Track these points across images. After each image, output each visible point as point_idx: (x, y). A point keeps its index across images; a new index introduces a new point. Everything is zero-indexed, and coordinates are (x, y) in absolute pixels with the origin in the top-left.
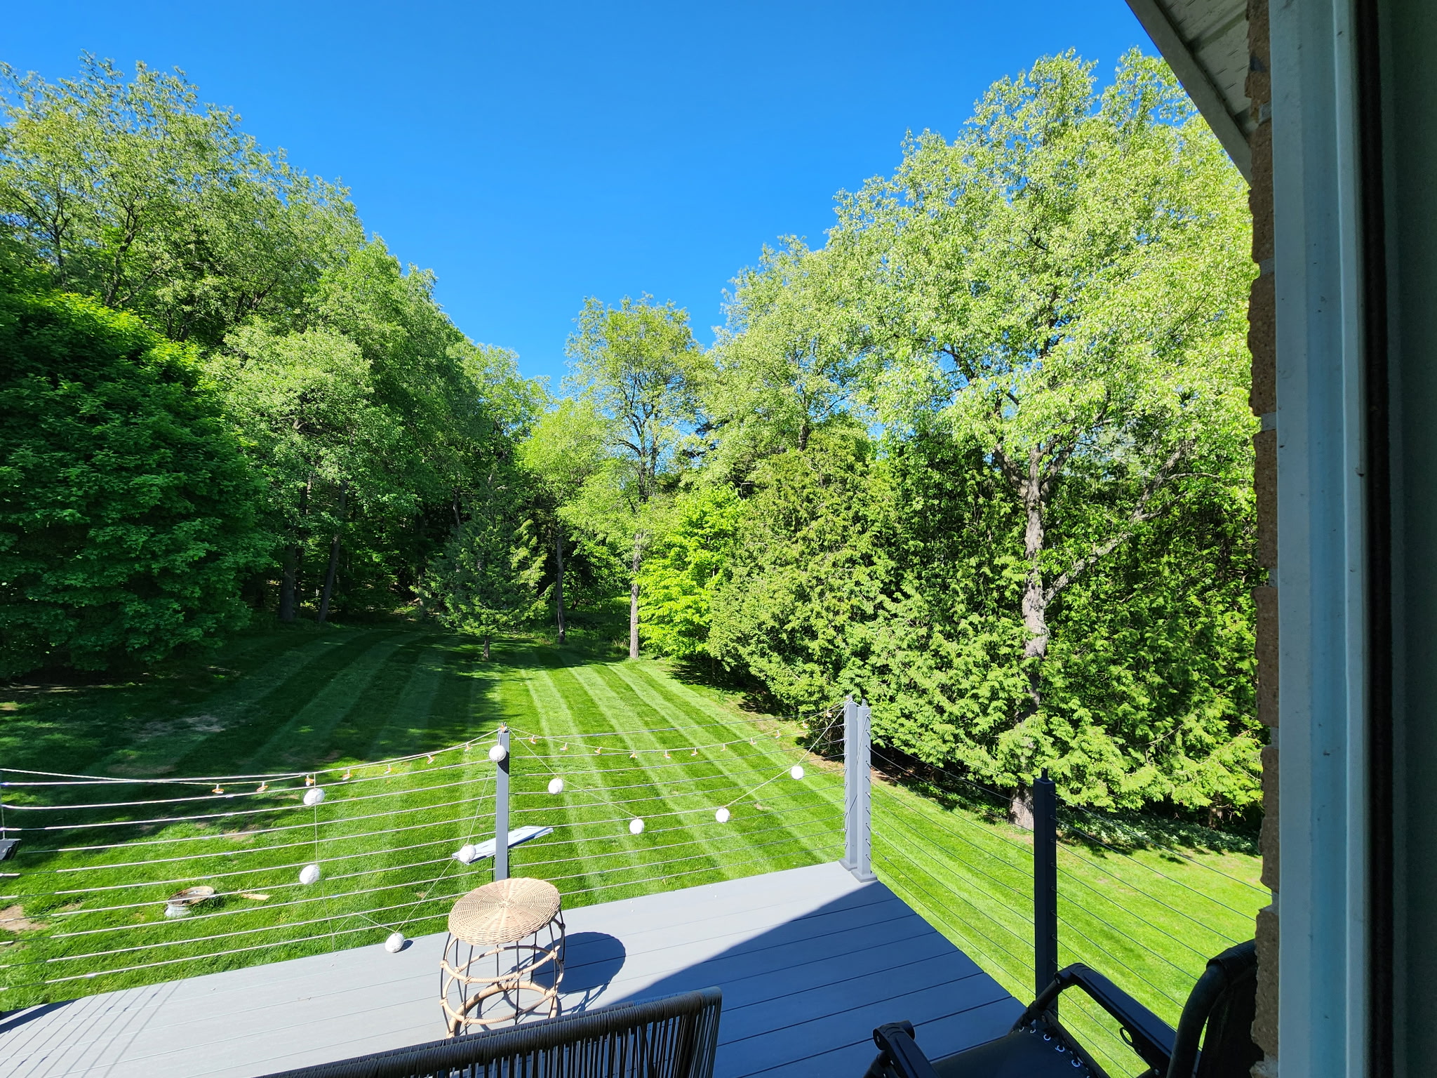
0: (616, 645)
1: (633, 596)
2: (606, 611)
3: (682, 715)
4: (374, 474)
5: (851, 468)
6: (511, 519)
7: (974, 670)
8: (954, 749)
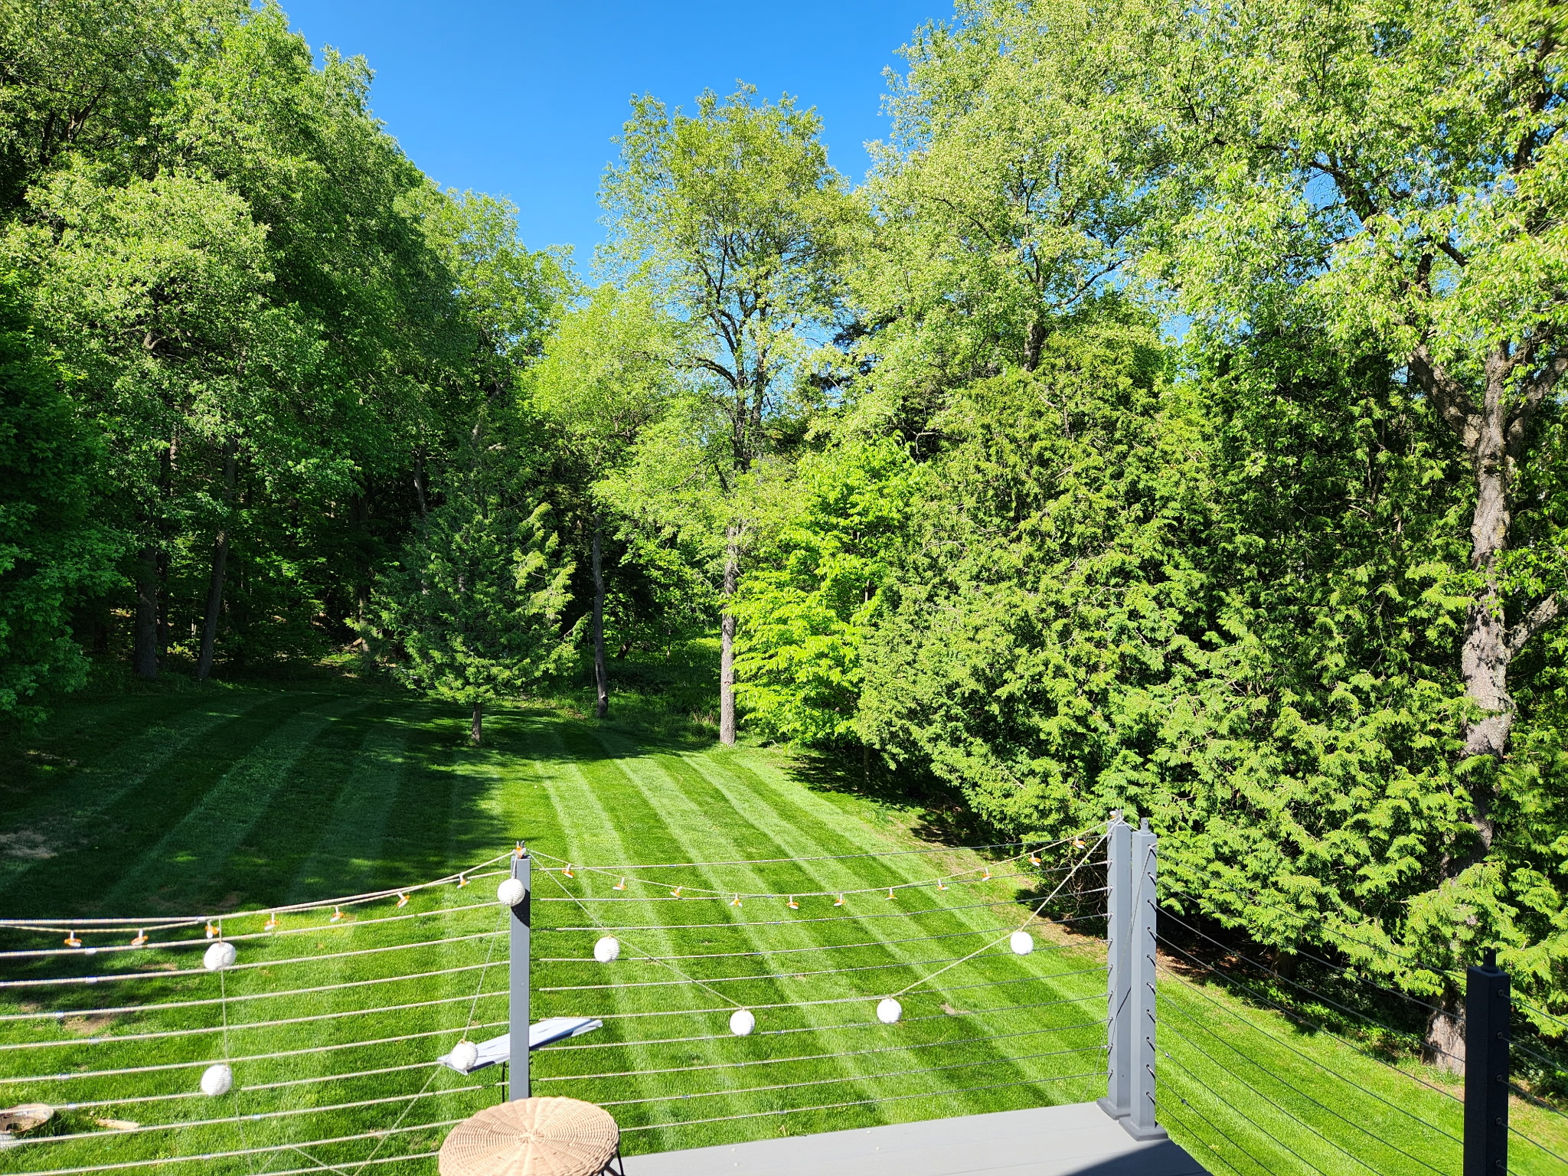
0: (695, 722)
1: (725, 636)
2: (677, 663)
3: (812, 845)
4: (281, 426)
5: (1124, 400)
6: (513, 501)
7: (1361, 777)
8: (1318, 922)
